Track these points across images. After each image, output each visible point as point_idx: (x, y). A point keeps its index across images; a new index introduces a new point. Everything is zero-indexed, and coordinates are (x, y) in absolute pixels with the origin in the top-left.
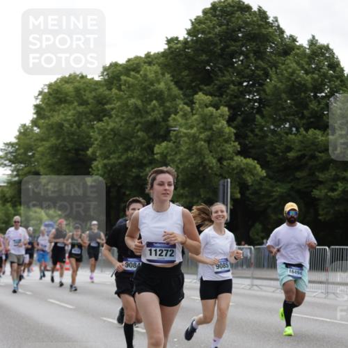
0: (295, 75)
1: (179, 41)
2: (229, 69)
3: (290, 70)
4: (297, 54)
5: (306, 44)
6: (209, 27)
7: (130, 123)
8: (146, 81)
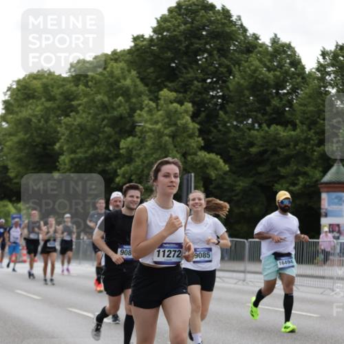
0: (258, 72)
1: (145, 39)
2: (194, 66)
3: (252, 68)
4: (259, 52)
5: (268, 43)
6: (174, 25)
7: (97, 119)
8: (112, 77)
